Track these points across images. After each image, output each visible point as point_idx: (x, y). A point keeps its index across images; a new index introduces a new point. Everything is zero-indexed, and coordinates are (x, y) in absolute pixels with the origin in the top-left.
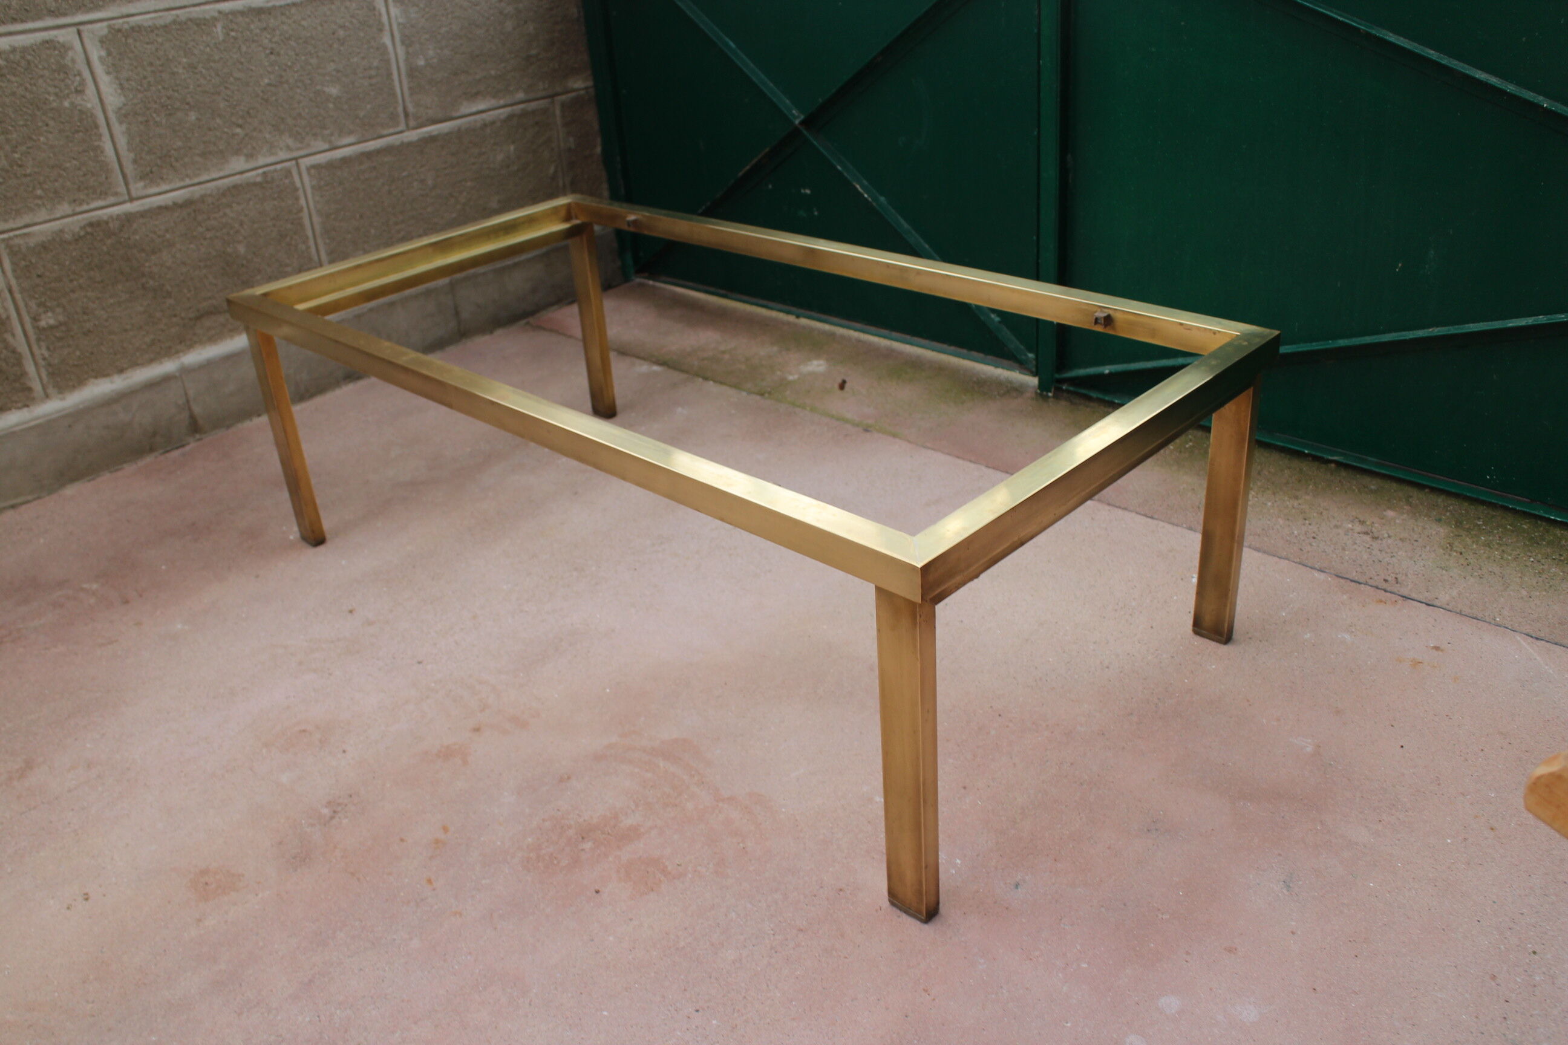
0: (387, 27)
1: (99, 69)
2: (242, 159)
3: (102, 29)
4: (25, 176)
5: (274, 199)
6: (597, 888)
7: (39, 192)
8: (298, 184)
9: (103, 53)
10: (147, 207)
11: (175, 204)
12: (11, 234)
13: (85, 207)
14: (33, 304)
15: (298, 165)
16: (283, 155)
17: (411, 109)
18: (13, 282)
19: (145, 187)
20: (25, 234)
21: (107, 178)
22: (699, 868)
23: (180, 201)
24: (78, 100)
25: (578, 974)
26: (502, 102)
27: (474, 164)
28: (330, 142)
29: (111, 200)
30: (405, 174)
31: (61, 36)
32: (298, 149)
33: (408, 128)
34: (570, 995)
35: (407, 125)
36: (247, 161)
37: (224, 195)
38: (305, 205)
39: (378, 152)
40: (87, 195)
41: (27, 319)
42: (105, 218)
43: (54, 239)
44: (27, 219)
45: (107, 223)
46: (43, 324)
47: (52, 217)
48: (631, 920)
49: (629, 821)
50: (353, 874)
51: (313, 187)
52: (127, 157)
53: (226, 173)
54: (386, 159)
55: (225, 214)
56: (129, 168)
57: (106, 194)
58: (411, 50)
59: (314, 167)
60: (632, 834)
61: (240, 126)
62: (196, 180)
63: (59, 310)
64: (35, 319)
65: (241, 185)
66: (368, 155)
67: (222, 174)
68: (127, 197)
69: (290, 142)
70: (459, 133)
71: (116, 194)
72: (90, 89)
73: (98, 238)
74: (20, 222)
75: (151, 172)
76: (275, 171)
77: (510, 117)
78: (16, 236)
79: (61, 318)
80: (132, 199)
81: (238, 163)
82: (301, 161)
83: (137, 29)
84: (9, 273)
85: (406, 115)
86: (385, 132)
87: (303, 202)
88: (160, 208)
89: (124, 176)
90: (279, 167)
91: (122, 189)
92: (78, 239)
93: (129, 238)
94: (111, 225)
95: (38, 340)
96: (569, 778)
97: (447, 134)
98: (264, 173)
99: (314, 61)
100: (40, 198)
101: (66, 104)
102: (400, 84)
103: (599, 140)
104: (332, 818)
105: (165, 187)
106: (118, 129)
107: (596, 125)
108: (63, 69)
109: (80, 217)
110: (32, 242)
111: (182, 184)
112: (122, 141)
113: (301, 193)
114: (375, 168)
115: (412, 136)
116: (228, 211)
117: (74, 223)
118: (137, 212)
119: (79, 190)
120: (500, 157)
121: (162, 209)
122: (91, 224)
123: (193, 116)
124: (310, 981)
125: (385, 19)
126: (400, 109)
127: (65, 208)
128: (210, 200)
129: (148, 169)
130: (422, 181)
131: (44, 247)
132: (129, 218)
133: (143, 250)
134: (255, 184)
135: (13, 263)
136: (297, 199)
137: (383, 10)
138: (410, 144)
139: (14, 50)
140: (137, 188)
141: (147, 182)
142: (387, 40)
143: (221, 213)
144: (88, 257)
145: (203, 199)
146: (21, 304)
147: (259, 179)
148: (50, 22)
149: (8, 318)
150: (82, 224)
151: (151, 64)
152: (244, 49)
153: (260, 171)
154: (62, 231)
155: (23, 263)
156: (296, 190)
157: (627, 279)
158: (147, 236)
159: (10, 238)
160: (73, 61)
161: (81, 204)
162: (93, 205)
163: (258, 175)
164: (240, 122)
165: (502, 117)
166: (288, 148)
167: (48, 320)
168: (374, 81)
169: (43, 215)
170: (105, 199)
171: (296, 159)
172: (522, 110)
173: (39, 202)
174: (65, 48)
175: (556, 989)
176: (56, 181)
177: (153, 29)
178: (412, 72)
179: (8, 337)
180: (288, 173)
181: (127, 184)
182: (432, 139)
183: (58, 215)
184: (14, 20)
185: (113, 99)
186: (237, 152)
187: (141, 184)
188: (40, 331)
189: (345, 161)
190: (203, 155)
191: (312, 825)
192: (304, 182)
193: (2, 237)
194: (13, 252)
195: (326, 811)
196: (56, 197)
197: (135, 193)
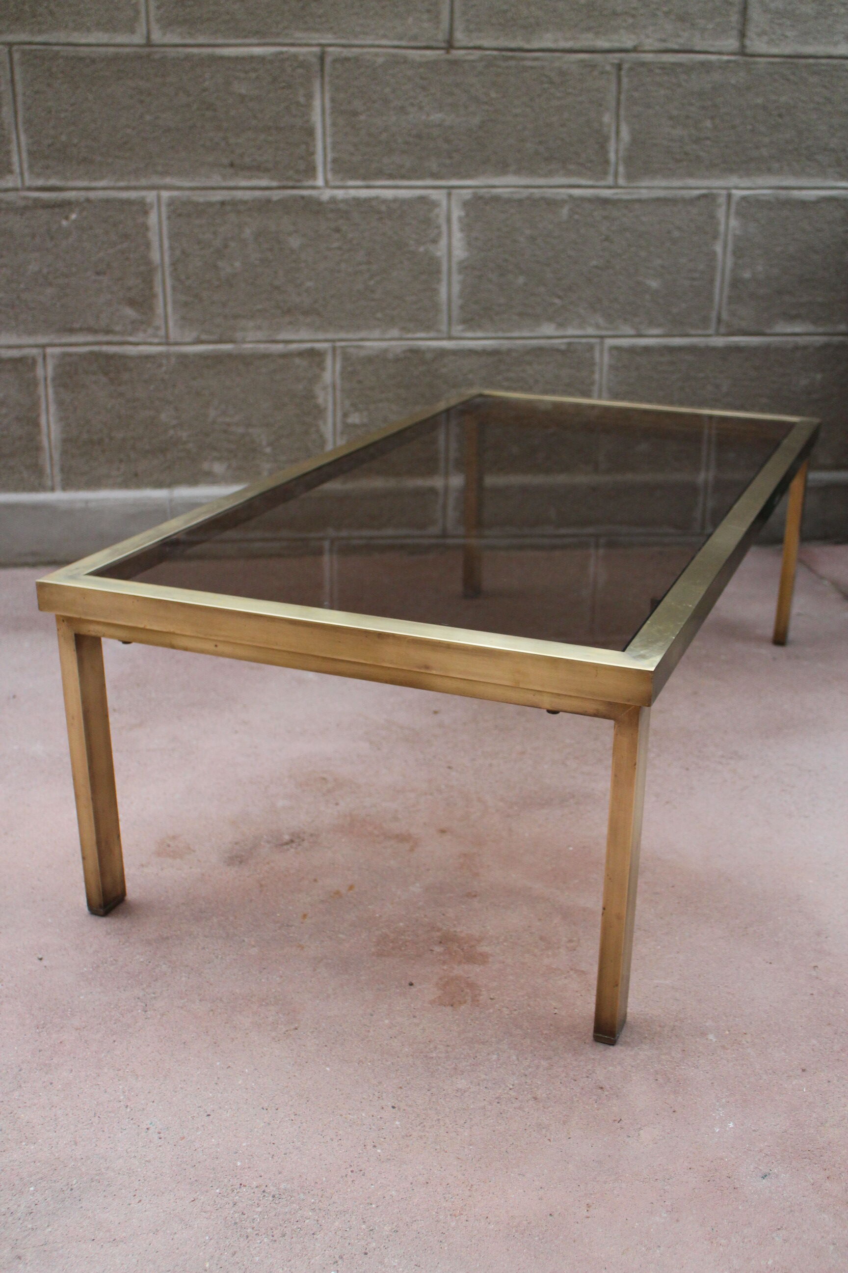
0: (722, 237)
1: (456, 226)
2: (554, 326)
3: (467, 194)
4: (373, 300)
5: (572, 368)
6: (413, 982)
7: (379, 315)
8: (598, 360)
9: (463, 214)
10: (460, 347)
11: (484, 350)
12: (349, 343)
13: (410, 336)
14: (347, 403)
15: (602, 344)
16: (590, 331)
17: (725, 316)
18: (338, 382)
19: (463, 331)
20: (358, 346)
21: (435, 315)
22: (504, 1009)
23: (491, 349)
24: (431, 247)
25: (337, 1032)
26: (821, 330)
28: (639, 329)
29: (432, 334)
30: (701, 375)
31: (434, 194)
32: (607, 329)
33: (718, 334)
34: (317, 1042)
35: (717, 330)
36: (557, 329)
37: (528, 353)
38: (598, 380)
39: (682, 349)
40: (416, 326)
41: (339, 414)
42: (423, 348)
43: (379, 355)
44: (363, 334)
45: (424, 352)
46: (350, 420)
47: (383, 337)
48: (414, 1017)
49: (484, 948)
50: (261, 886)
51: (610, 366)
52: (457, 302)
53: (535, 334)
54: (687, 357)
55: (525, 370)
56: (456, 312)
57: (430, 328)
58: (740, 262)
59: (616, 348)
60: (483, 959)
61: (559, 297)
62: (507, 335)
63: (365, 413)
64: (345, 415)
65: (545, 348)
66: (671, 350)
67: (531, 335)
68: (446, 335)
69: (601, 321)
70: (766, 350)
71: (438, 331)
72: (443, 242)
73: (414, 363)
74: (357, 336)
75: (473, 319)
76: (580, 343)
77: (826, 346)
78: (352, 346)
79: (365, 420)
80: (450, 338)
81: (548, 329)
82: (606, 340)
83: (496, 199)
84: (337, 373)
85: (719, 321)
86: (693, 332)
87: (597, 376)
88: (471, 350)
89: (450, 317)
90: (584, 340)
91: (444, 327)
92: (397, 360)
93: (438, 370)
94: (426, 355)
95: (342, 433)
96: (475, 896)
97: (757, 348)
98: (570, 343)
99: (643, 254)
100: (379, 320)
101: (422, 249)
102: (720, 291)
104: (287, 844)
105: (480, 334)
106: (456, 278)
108: (428, 222)
109: (404, 342)
110: (363, 353)
111: (493, 335)
112: (456, 288)
113: (597, 368)
114: (675, 362)
115: (719, 341)
116: (528, 368)
117: (398, 346)
118: (451, 350)
119: (410, 320)
120: (804, 382)
121: (471, 352)
122: (411, 350)
123: (521, 280)
124: (167, 938)
125: (722, 228)
126: (714, 315)
127: (395, 332)
128: (514, 354)
129: (471, 316)
130: (717, 387)
131: (370, 360)
132: (442, 353)
134: (558, 350)
135: (342, 366)
136: (593, 372)
137: (722, 220)
138: (714, 349)
139: (395, 200)
140: (457, 330)
141: (467, 326)
142: (718, 248)
143: (521, 368)
144: (401, 376)
145: (509, 351)
146: (339, 401)
147: (563, 347)
148: (429, 182)
149: (326, 409)
150: (404, 349)
151: (499, 230)
152: (583, 231)
153: (565, 340)
154: (387, 350)
155: (349, 369)
156: (595, 364)
158: (453, 371)
159: (347, 347)
160: (437, 216)
161: (408, 332)
162: (419, 335)
163: (564, 343)
164: (561, 293)
165: (818, 344)
166: (598, 326)
167: (355, 419)
168: (695, 283)
169: (377, 334)
170: (428, 332)
171: (602, 337)
172: (842, 341)
173: (377, 323)
174: (434, 204)
175: (312, 1032)
176: (395, 309)
177: (509, 201)
178: (736, 283)
179: (321, 423)
180: (591, 348)
181: (450, 324)
182: (737, 349)
183: (388, 337)
184: (403, 177)
185: (460, 252)
186: (550, 319)
187: (460, 327)
188: (347, 427)
189: (647, 350)
190: (521, 315)
191: (268, 842)
192: (603, 359)
193: (343, 344)
194: (346, 358)
195: (287, 838)
196: (391, 321)
197: (454, 333)
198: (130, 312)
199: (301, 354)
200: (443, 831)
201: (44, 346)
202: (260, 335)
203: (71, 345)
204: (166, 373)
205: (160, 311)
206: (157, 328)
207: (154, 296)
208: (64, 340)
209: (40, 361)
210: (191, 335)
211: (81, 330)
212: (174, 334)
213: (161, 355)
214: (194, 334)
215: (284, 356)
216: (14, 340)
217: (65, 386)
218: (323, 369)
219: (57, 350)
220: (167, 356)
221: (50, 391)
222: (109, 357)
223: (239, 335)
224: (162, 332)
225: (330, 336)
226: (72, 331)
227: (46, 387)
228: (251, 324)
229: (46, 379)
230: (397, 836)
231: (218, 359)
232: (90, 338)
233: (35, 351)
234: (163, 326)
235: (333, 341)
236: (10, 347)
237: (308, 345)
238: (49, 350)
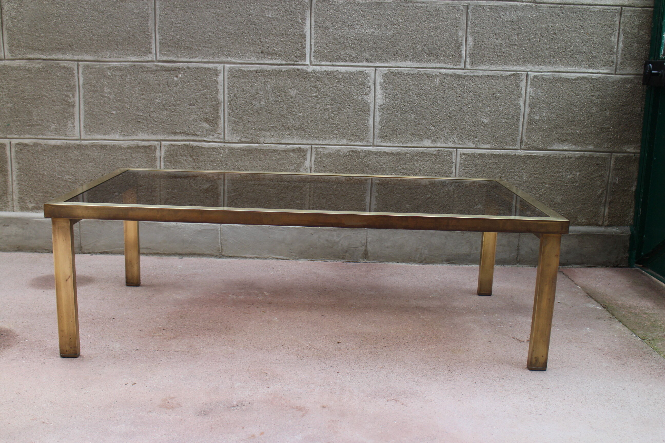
0: (523, 96)
1: (378, 87)
2: (430, 141)
3: (385, 70)
4: (333, 124)
5: (440, 164)
7: (336, 132)
8: (454, 161)
9: (382, 81)
10: (379, 151)
11: (392, 153)
12: (319, 146)
13: (352, 143)
16: (450, 145)
17: (525, 139)
18: (313, 166)
19: (381, 142)
20: (324, 148)
21: (366, 134)
23: (394, 152)
24: (365, 98)
26: (579, 148)
27: (553, 176)
28: (476, 145)
29: (365, 143)
30: (512, 171)
31: (367, 70)
32: (459, 144)
33: (521, 149)
35: (521, 147)
36: (432, 143)
37: (416, 155)
38: (454, 171)
39: (500, 156)
40: (355, 138)
42: (359, 150)
43: (335, 153)
44: (327, 142)
45: (359, 152)
47: (337, 144)
50: (212, 428)
51: (461, 164)
52: (378, 127)
53: (421, 146)
54: (504, 161)
55: (414, 164)
56: (377, 131)
57: (363, 140)
58: (533, 110)
59: (464, 154)
61: (434, 126)
62: (405, 145)
65: (425, 153)
66: (495, 156)
67: (418, 145)
68: (372, 144)
69: (456, 139)
70: (548, 158)
71: (368, 141)
72: (372, 95)
73: (354, 158)
74: (324, 143)
75: (386, 136)
76: (444, 151)
77: (582, 157)
78: (321, 147)
80: (374, 146)
81: (427, 143)
82: (458, 150)
83: (400, 73)
84: (313, 162)
85: (522, 142)
86: (507, 147)
87: (453, 169)
88: (385, 152)
89: (374, 135)
90: (446, 149)
91: (371, 140)
92: (345, 156)
93: (366, 162)
94: (361, 154)
97: (542, 156)
98: (439, 150)
99: (480, 105)
100: (336, 134)
101: (360, 98)
102: (522, 125)
103: (635, 183)
104: (234, 407)
105: (390, 144)
106: (378, 114)
107: (636, 175)
108: (363, 84)
109: (349, 147)
110: (326, 151)
111: (398, 145)
112: (378, 119)
113: (454, 165)
114: (496, 163)
115: (522, 153)
116: (415, 163)
117: (346, 149)
118: (374, 152)
119: (353, 135)
120: (569, 176)
122: (352, 151)
123: (413, 116)
125: (523, 92)
126: (519, 138)
127: (344, 141)
128: (409, 156)
129: (385, 134)
130: (520, 177)
131: (330, 155)
132: (370, 153)
133: (371, 169)
134: (432, 154)
135: (315, 158)
136: (451, 167)
137: (524, 88)
138: (519, 156)
139: (347, 72)
140: (378, 141)
141: (383, 140)
142: (521, 103)
143: (412, 163)
144: (346, 165)
145: (405, 154)
147: (435, 153)
148: (365, 64)
150: (349, 150)
151: (402, 90)
152: (447, 92)
153: (437, 149)
154: (339, 150)
155: (319, 160)
156: (453, 163)
157: (630, 266)
158: (375, 163)
159: (318, 148)
160: (369, 81)
161: (351, 142)
162: (356, 144)
163: (435, 150)
164: (434, 124)
165: (576, 156)
166: (454, 142)
168: (509, 121)
169: (334, 142)
170: (362, 142)
171: (456, 148)
172: (590, 155)
173: (335, 136)
174: (368, 75)
176: (345, 129)
177: (407, 75)
178: (531, 121)
180: (451, 153)
181: (374, 138)
182: (533, 157)
183: (340, 144)
184: (351, 61)
185: (380, 100)
186: (428, 138)
187: (380, 140)
189: (481, 155)
190: (412, 134)
191: (224, 405)
192: (457, 160)
193: (315, 146)
194: (317, 154)
195: (235, 403)
196: (343, 135)
197: (375, 143)
198: (206, 125)
199: (293, 151)
200: (324, 407)
201: (160, 141)
202: (273, 140)
203: (175, 141)
204: (222, 157)
205: (221, 125)
206: (220, 134)
207: (219, 117)
208: (171, 138)
209: (158, 148)
210: (236, 139)
211: (180, 133)
212: (228, 138)
213: (220, 148)
214: (238, 138)
215: (284, 151)
216: (146, 137)
217: (170, 162)
218: (305, 159)
219: (168, 143)
220: (223, 148)
221: (162, 163)
222: (193, 147)
223: (261, 139)
224: (222, 136)
225: (309, 142)
226: (175, 133)
227: (160, 161)
228: (269, 134)
229: (160, 157)
230: (297, 407)
231: (250, 151)
232: (185, 138)
233: (156, 142)
234: (223, 133)
235: (311, 144)
236: (143, 140)
237: (298, 146)
238: (163, 143)
